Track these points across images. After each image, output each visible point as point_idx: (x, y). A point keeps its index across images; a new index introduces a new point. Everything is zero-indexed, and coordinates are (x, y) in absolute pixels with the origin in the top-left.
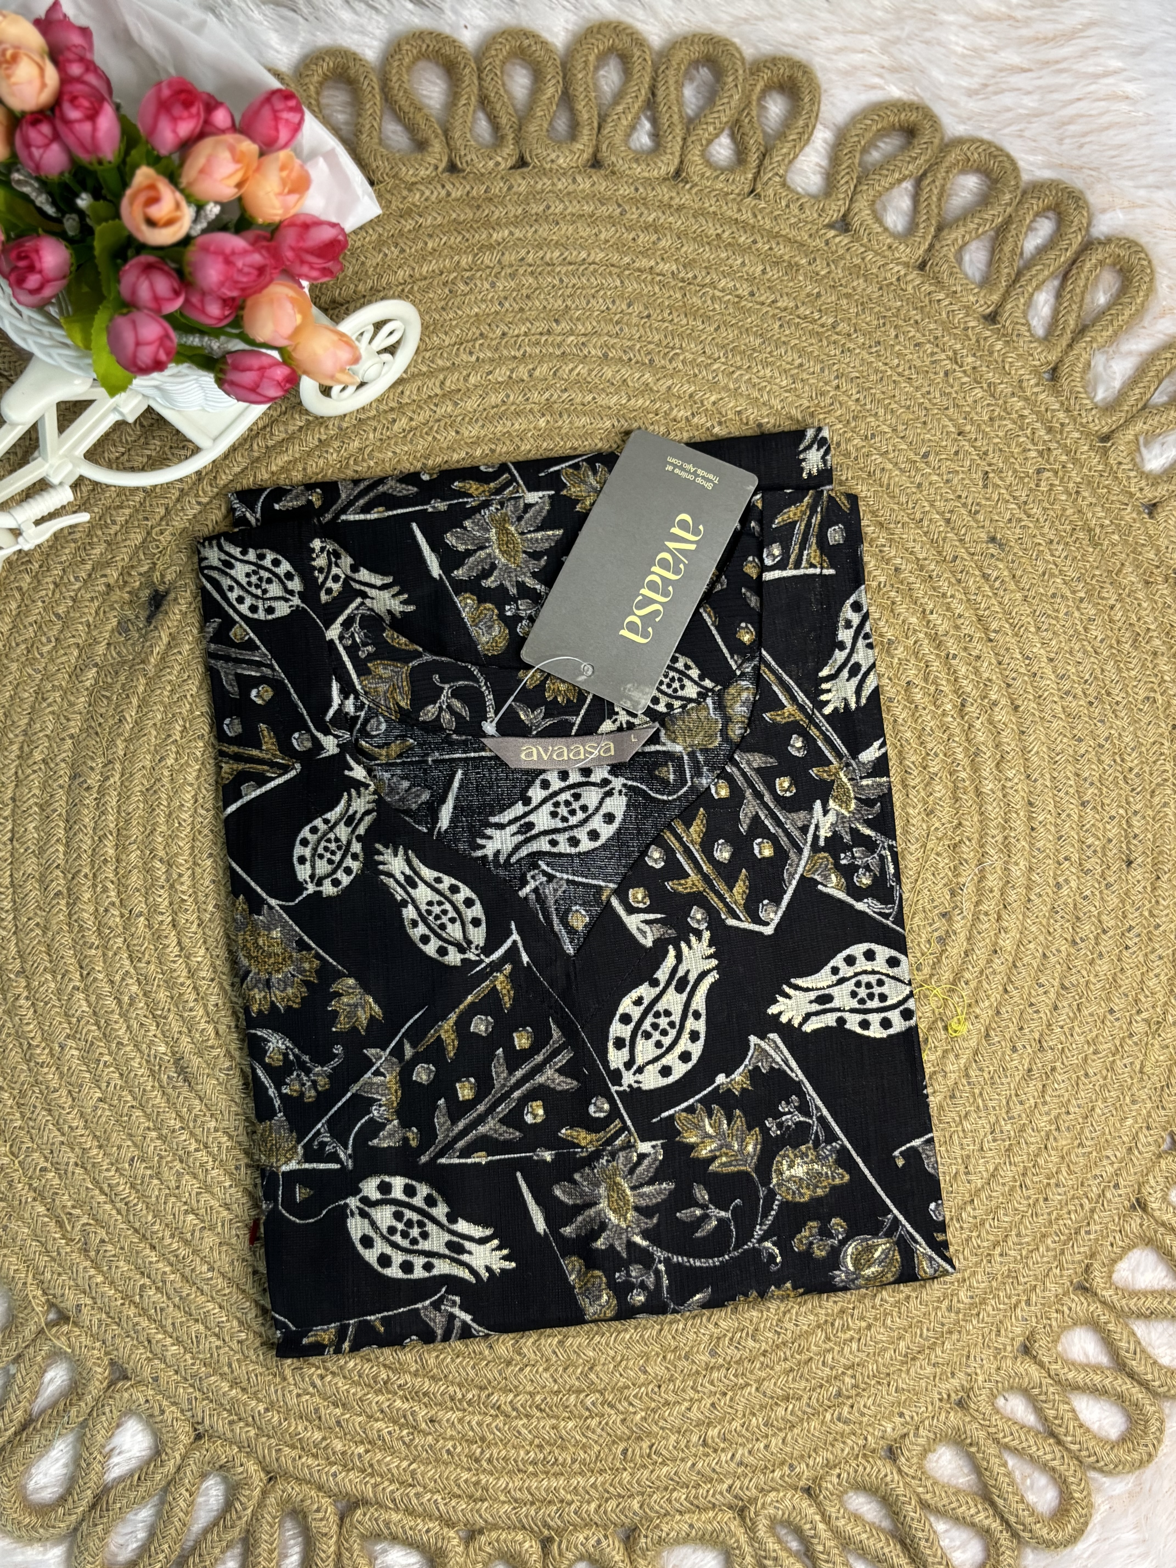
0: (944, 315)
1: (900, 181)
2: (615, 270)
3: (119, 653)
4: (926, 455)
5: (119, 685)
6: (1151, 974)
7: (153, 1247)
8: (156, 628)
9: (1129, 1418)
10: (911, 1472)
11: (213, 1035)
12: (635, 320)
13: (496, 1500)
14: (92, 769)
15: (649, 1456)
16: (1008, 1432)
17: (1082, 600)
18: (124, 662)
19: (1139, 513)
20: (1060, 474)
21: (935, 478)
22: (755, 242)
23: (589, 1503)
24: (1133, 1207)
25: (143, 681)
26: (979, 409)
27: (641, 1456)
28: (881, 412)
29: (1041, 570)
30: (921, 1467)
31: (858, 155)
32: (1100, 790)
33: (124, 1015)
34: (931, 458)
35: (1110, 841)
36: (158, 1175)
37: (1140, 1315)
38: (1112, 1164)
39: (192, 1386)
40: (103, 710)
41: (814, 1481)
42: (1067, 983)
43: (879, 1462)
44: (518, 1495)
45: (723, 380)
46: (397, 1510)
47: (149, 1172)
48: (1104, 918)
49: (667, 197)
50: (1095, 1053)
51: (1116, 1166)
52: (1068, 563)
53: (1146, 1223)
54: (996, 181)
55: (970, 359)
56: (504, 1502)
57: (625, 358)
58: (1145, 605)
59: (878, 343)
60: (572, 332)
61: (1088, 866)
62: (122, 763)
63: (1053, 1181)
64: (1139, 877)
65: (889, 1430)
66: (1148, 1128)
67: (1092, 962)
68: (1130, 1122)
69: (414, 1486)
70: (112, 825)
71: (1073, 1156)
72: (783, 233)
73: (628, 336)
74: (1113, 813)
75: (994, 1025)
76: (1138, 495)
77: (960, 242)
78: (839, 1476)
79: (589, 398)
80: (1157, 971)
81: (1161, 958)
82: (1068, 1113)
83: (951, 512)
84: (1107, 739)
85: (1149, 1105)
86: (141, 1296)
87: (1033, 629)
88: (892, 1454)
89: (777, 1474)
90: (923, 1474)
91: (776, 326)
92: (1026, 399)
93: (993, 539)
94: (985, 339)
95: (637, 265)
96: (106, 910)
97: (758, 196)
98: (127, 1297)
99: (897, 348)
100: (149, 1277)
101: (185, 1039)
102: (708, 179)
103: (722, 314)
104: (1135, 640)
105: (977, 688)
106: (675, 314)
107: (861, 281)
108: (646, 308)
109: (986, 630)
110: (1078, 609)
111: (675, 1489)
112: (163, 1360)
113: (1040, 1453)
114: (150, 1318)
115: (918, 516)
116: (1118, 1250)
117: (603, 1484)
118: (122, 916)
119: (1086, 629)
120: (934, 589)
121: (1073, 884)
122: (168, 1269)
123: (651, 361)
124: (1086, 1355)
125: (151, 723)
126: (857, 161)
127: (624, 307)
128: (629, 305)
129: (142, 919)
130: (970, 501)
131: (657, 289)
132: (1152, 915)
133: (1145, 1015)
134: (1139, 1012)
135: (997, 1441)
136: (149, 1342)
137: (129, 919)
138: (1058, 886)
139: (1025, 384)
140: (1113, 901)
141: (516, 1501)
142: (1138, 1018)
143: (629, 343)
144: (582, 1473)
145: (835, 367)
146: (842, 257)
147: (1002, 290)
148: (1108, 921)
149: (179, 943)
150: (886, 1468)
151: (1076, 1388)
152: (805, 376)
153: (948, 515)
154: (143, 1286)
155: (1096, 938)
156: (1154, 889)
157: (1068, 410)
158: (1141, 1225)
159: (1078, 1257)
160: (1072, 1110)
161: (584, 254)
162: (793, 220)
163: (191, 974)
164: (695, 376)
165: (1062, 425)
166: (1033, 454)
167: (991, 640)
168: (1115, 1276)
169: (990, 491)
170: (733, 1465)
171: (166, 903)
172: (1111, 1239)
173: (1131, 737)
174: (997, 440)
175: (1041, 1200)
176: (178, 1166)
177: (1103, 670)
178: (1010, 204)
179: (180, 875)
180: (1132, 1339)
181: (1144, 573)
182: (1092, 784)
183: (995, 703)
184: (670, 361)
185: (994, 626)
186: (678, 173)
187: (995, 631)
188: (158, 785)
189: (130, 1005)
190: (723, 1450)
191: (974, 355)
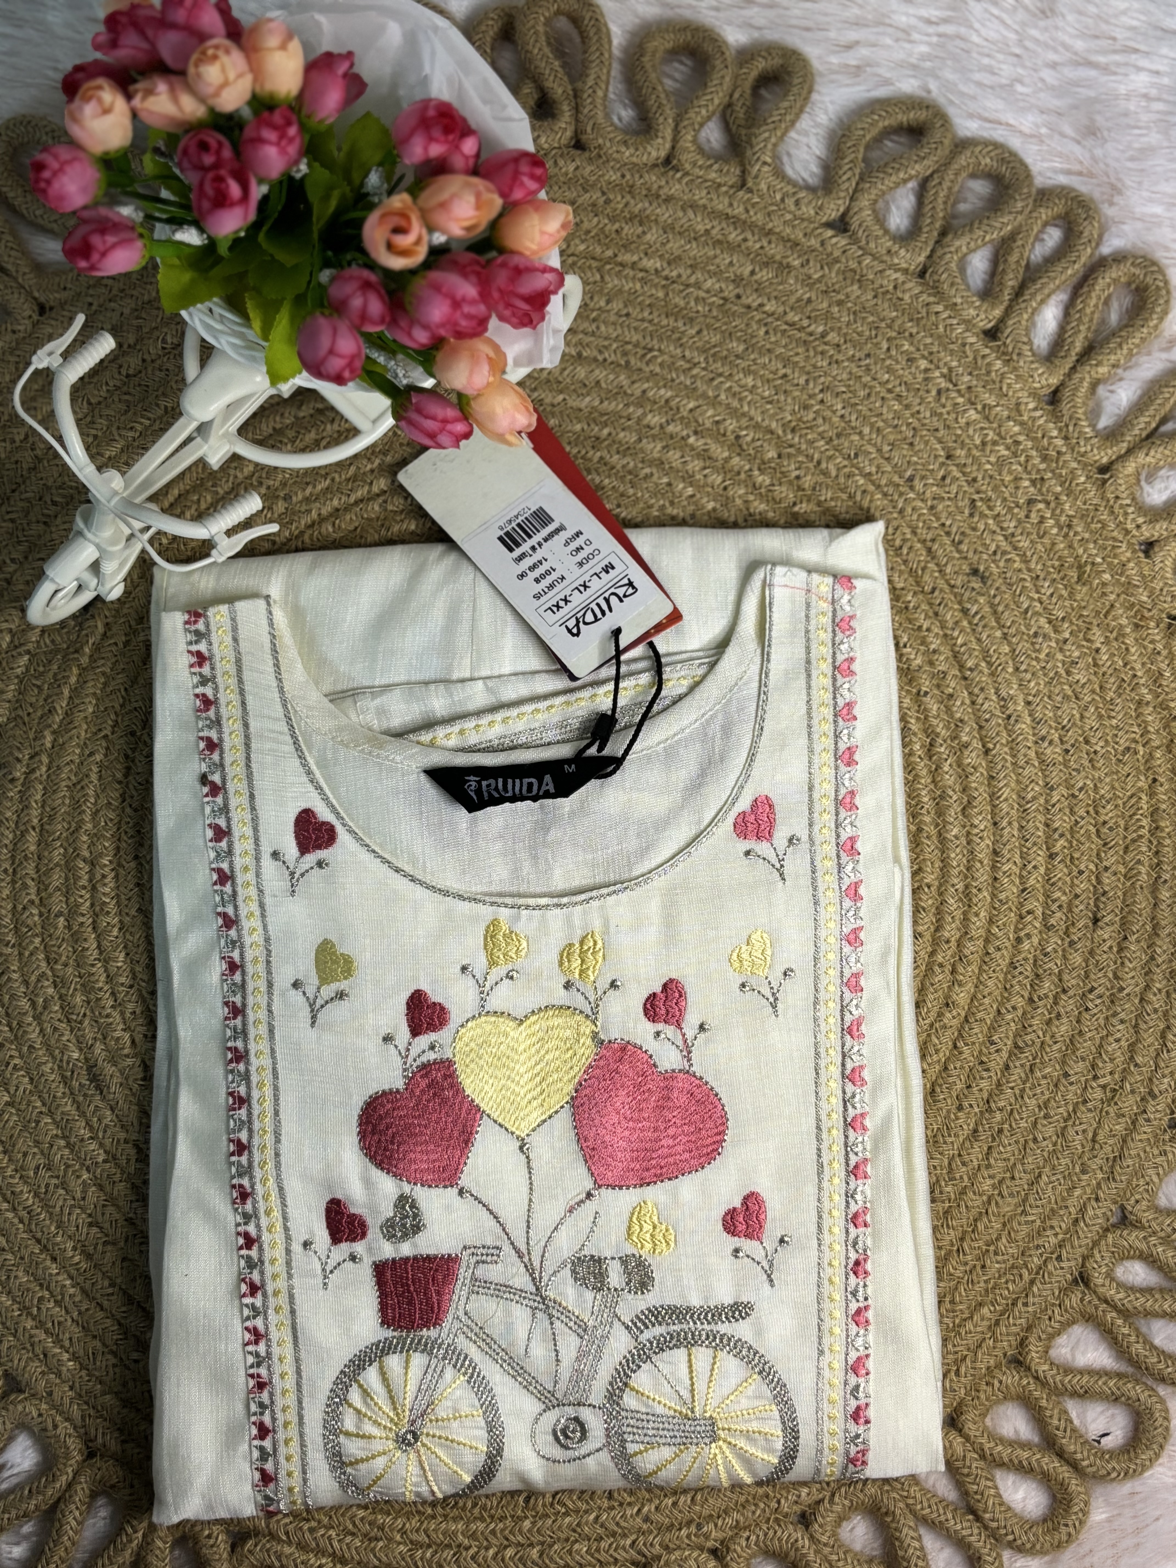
0: (941, 329)
1: (905, 181)
3: (53, 641)
4: (911, 479)
5: (51, 674)
6: (1111, 1039)
7: (54, 1259)
8: (93, 617)
9: (1054, 1497)
10: (824, 1539)
11: (128, 1044)
12: (613, 318)
13: (390, 1540)
14: (18, 760)
15: (552, 1505)
16: (925, 1504)
17: (1065, 641)
18: (57, 651)
19: (1134, 551)
20: (1053, 505)
21: (920, 504)
22: (745, 240)
23: (487, 1549)
24: (1075, 1282)
25: (75, 671)
26: (971, 432)
27: (544, 1505)
28: (866, 430)
29: (1025, 606)
30: (834, 1534)
31: (862, 150)
32: (1071, 843)
33: (37, 1017)
34: (916, 482)
35: (1077, 896)
36: (64, 1185)
37: (1074, 1394)
38: (1056, 1235)
39: (87, 1403)
40: (34, 700)
41: (722, 1543)
42: (1021, 1044)
43: (791, 1527)
44: (414, 1537)
45: (701, 386)
46: (289, 1543)
47: (54, 1181)
48: (1066, 977)
49: (655, 186)
50: (1046, 1116)
51: (1060, 1237)
52: (1054, 600)
53: (1087, 1298)
54: (1007, 187)
55: (966, 378)
56: (399, 1543)
57: (600, 358)
58: (1133, 650)
59: (868, 356)
61: (1052, 921)
62: (49, 756)
63: (992, 1248)
64: (1106, 936)
65: (803, 1494)
66: (1097, 1199)
67: (1049, 1022)
68: (1077, 1192)
69: (308, 1520)
70: (35, 821)
71: (1015, 1225)
72: (777, 230)
74: (1082, 867)
75: (940, 1081)
76: (1135, 532)
77: (964, 249)
78: (748, 1539)
79: (561, 397)
80: (1118, 1035)
81: (1122, 1022)
82: (1013, 1178)
83: (933, 540)
84: (1081, 789)
85: (1100, 1176)
86: (39, 1309)
87: (1010, 670)
88: (805, 1520)
89: (684, 1532)
90: (837, 1544)
91: (762, 332)
92: (1022, 424)
93: (975, 572)
94: (984, 357)
95: (619, 259)
96: (24, 908)
97: (750, 190)
98: (25, 1309)
99: (888, 362)
100: (48, 1289)
101: (99, 1048)
102: (701, 167)
103: (705, 316)
104: (1120, 687)
105: (948, 729)
106: (656, 314)
108: (626, 306)
109: (962, 667)
110: (1061, 650)
111: (576, 1541)
112: (59, 1374)
113: (958, 1527)
114: (47, 1332)
115: (898, 543)
116: (1057, 1325)
117: (502, 1530)
118: (41, 915)
119: (1068, 673)
120: (910, 621)
121: (1035, 940)
122: (68, 1282)
123: (628, 363)
124: (1016, 1432)
125: (82, 715)
126: (860, 156)
127: (602, 303)
128: (608, 302)
129: (62, 919)
130: (954, 530)
131: (638, 286)
132: (1116, 977)
133: (1102, 1081)
134: (1095, 1077)
135: (913, 1512)
136: (45, 1355)
137: (48, 918)
138: (1019, 940)
139: (1023, 407)
140: (1077, 959)
141: (412, 1542)
142: (1094, 1084)
143: (606, 343)
144: (482, 1519)
145: (822, 379)
146: (836, 260)
147: (1006, 304)
148: (1071, 981)
149: (99, 947)
150: (799, 1534)
151: (1002, 1465)
152: (788, 387)
153: (929, 544)
154: (41, 1299)
155: (1056, 997)
156: (1121, 950)
157: (1066, 438)
158: (1082, 1300)
159: (1014, 1329)
160: (1017, 1175)
162: (788, 217)
163: (109, 979)
164: (673, 380)
165: (1059, 453)
166: (1027, 483)
167: (965, 679)
168: (1053, 1353)
169: (976, 519)
170: (638, 1520)
171: (88, 904)
172: (1050, 1312)
173: (1107, 788)
174: (988, 467)
175: (978, 1268)
176: (85, 1176)
177: (1082, 717)
178: (1021, 212)
179: (104, 876)
180: (1064, 1417)
181: (1135, 616)
182: (1062, 835)
183: (966, 746)
184: (647, 364)
185: (970, 664)
186: (668, 161)
187: (971, 669)
188: (86, 781)
189: (45, 1008)
190: (630, 1504)
191: (970, 374)
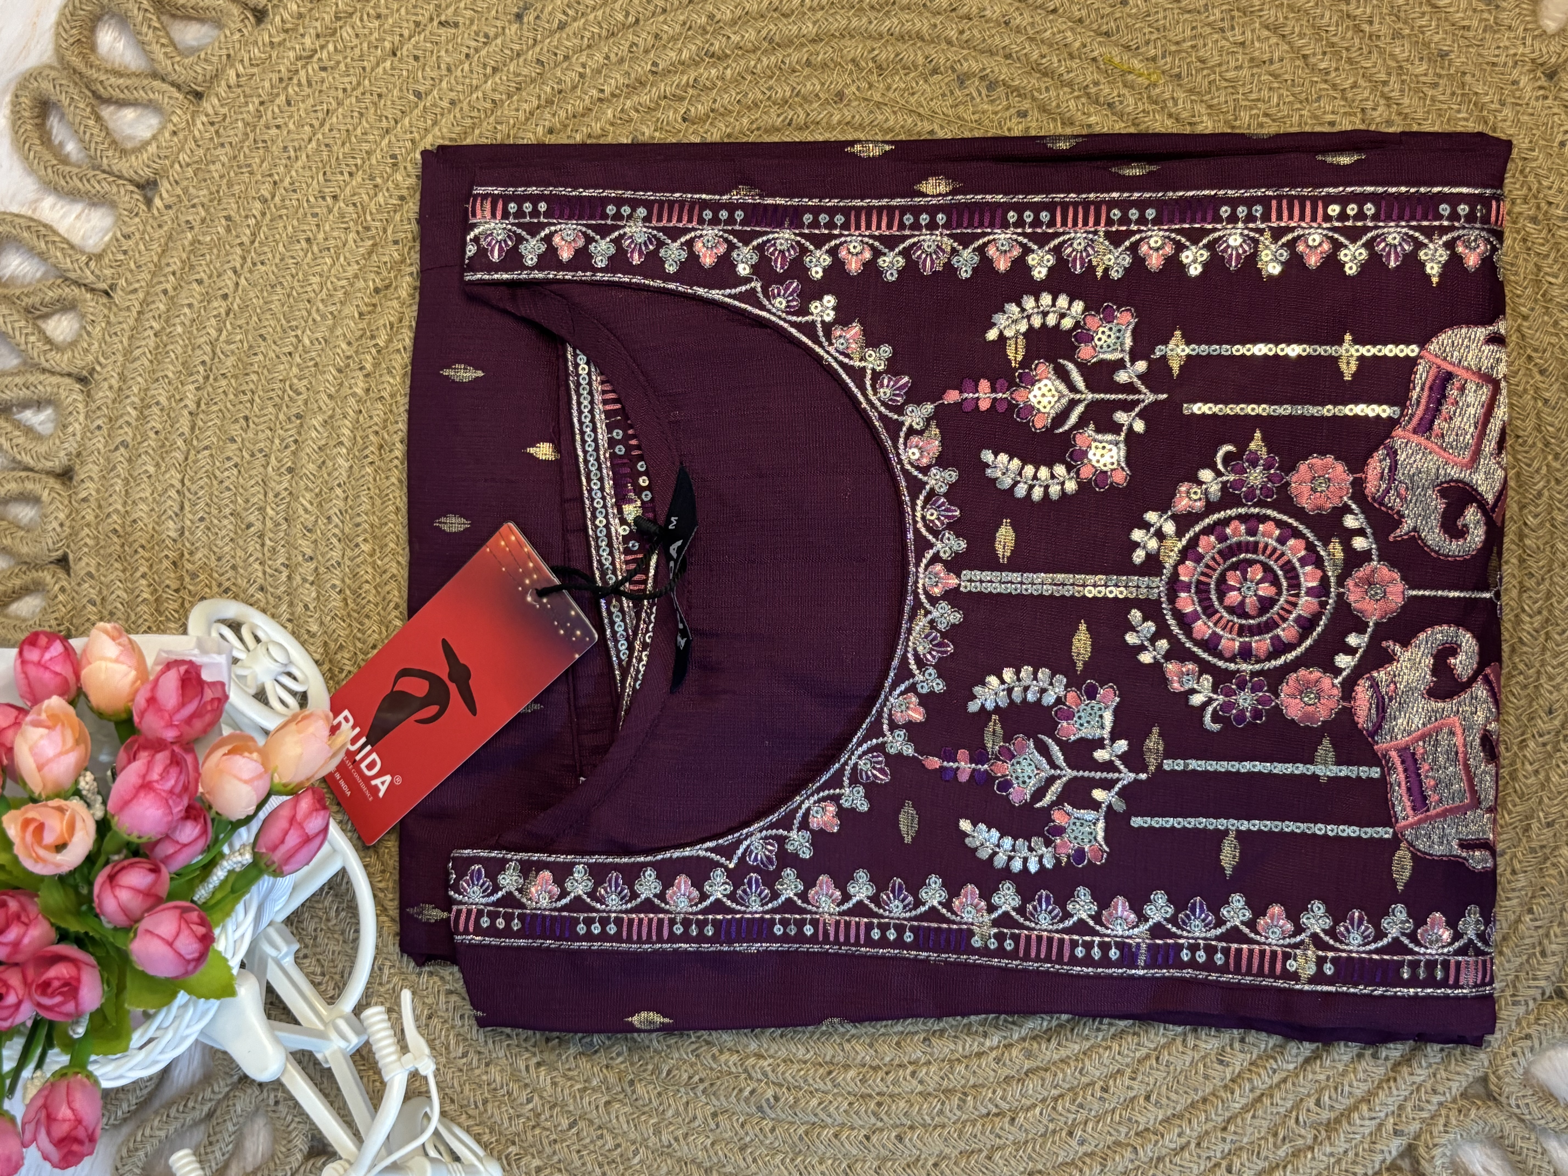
2: (192, 457)
4: (418, 95)
12: (250, 435)
21: (444, 84)
22: (165, 292)
26: (366, 31)
28: (365, 147)
31: (68, 169)
34: (422, 89)
45: (323, 333)
49: (109, 393)
55: (307, 41)
57: (294, 447)
59: (285, 148)
60: (262, 509)
72: (155, 259)
73: (268, 443)
77: (169, 50)
79: (339, 491)
83: (485, 66)
91: (263, 268)
93: (519, 17)
94: (284, 22)
95: (186, 430)
97: (113, 287)
102: (90, 345)
103: (247, 332)
105: (693, 38)
106: (245, 387)
107: (212, 167)
108: (236, 421)
109: (624, 26)
115: (489, 105)
120: (574, 87)
123: (298, 416)
126: (75, 170)
127: (234, 447)
128: (233, 441)
130: (473, 44)
131: (215, 408)
143: (277, 441)
145: (312, 199)
146: (185, 190)
152: (321, 236)
153: (489, 70)
161: (173, 493)
162: (142, 247)
169: (461, 20)
174: (403, 11)
183: (712, 17)
185: (620, 17)
186: (82, 380)
187: (627, 14)
191: (303, 35)
